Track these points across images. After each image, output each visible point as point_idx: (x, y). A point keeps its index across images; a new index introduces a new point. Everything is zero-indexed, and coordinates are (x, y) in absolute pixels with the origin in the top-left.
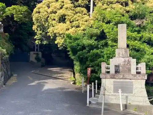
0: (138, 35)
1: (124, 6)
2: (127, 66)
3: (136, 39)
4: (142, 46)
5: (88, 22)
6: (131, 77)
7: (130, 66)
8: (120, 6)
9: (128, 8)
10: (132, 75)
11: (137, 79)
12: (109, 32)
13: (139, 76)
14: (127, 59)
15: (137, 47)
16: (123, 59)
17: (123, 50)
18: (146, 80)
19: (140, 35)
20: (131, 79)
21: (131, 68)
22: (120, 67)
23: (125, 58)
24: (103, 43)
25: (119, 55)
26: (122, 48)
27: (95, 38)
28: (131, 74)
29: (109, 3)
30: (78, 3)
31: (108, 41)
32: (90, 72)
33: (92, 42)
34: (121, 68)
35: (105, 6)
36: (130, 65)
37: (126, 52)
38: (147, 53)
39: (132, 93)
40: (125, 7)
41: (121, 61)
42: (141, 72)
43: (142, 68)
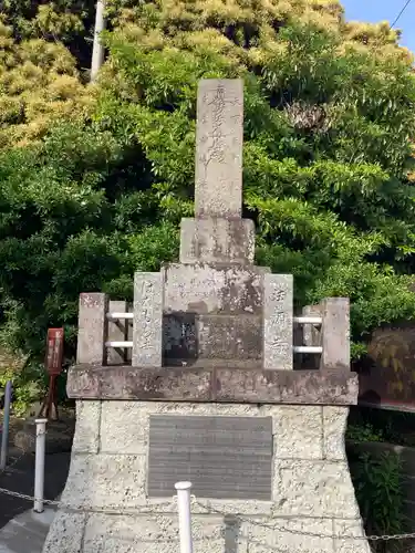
0: (301, 172)
1: (238, 45)
2: (241, 320)
3: (289, 191)
4: (317, 222)
5: (69, 102)
6: (263, 389)
7: (254, 320)
8: (224, 40)
9: (256, 55)
10: (270, 375)
11: (300, 400)
12: (161, 147)
13: (313, 384)
14: (242, 277)
15: (293, 226)
16: (219, 279)
17: (222, 224)
18: (351, 407)
19: (309, 171)
20: (259, 405)
21: (260, 330)
22: (201, 325)
23: (230, 272)
24: (134, 202)
25: (199, 254)
26: (215, 217)
27: (98, 176)
28: (260, 367)
29: (172, 28)
30: (34, 21)
31: (158, 194)
32: (57, 350)
33: (82, 195)
34: (203, 329)
35: (156, 37)
36: (259, 311)
37: (237, 236)
38: (342, 256)
39: (265, 494)
40: (247, 46)
41: (209, 290)
42: (325, 355)
43: (328, 334)
